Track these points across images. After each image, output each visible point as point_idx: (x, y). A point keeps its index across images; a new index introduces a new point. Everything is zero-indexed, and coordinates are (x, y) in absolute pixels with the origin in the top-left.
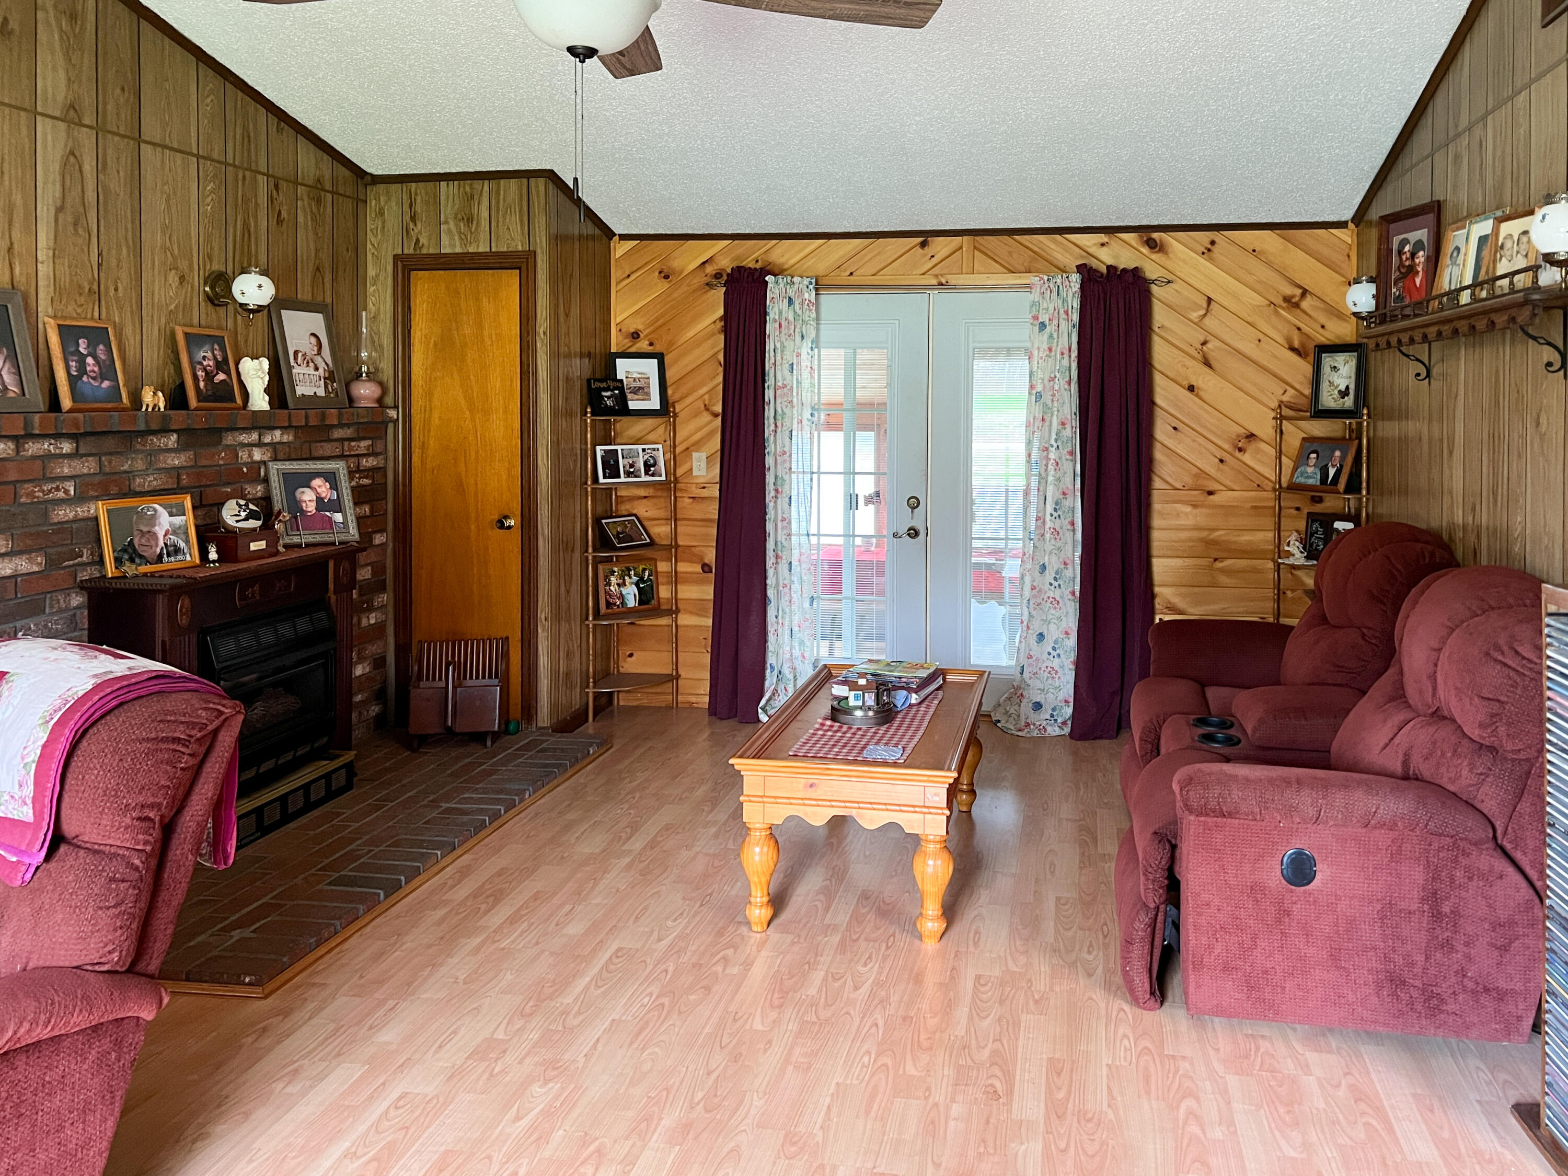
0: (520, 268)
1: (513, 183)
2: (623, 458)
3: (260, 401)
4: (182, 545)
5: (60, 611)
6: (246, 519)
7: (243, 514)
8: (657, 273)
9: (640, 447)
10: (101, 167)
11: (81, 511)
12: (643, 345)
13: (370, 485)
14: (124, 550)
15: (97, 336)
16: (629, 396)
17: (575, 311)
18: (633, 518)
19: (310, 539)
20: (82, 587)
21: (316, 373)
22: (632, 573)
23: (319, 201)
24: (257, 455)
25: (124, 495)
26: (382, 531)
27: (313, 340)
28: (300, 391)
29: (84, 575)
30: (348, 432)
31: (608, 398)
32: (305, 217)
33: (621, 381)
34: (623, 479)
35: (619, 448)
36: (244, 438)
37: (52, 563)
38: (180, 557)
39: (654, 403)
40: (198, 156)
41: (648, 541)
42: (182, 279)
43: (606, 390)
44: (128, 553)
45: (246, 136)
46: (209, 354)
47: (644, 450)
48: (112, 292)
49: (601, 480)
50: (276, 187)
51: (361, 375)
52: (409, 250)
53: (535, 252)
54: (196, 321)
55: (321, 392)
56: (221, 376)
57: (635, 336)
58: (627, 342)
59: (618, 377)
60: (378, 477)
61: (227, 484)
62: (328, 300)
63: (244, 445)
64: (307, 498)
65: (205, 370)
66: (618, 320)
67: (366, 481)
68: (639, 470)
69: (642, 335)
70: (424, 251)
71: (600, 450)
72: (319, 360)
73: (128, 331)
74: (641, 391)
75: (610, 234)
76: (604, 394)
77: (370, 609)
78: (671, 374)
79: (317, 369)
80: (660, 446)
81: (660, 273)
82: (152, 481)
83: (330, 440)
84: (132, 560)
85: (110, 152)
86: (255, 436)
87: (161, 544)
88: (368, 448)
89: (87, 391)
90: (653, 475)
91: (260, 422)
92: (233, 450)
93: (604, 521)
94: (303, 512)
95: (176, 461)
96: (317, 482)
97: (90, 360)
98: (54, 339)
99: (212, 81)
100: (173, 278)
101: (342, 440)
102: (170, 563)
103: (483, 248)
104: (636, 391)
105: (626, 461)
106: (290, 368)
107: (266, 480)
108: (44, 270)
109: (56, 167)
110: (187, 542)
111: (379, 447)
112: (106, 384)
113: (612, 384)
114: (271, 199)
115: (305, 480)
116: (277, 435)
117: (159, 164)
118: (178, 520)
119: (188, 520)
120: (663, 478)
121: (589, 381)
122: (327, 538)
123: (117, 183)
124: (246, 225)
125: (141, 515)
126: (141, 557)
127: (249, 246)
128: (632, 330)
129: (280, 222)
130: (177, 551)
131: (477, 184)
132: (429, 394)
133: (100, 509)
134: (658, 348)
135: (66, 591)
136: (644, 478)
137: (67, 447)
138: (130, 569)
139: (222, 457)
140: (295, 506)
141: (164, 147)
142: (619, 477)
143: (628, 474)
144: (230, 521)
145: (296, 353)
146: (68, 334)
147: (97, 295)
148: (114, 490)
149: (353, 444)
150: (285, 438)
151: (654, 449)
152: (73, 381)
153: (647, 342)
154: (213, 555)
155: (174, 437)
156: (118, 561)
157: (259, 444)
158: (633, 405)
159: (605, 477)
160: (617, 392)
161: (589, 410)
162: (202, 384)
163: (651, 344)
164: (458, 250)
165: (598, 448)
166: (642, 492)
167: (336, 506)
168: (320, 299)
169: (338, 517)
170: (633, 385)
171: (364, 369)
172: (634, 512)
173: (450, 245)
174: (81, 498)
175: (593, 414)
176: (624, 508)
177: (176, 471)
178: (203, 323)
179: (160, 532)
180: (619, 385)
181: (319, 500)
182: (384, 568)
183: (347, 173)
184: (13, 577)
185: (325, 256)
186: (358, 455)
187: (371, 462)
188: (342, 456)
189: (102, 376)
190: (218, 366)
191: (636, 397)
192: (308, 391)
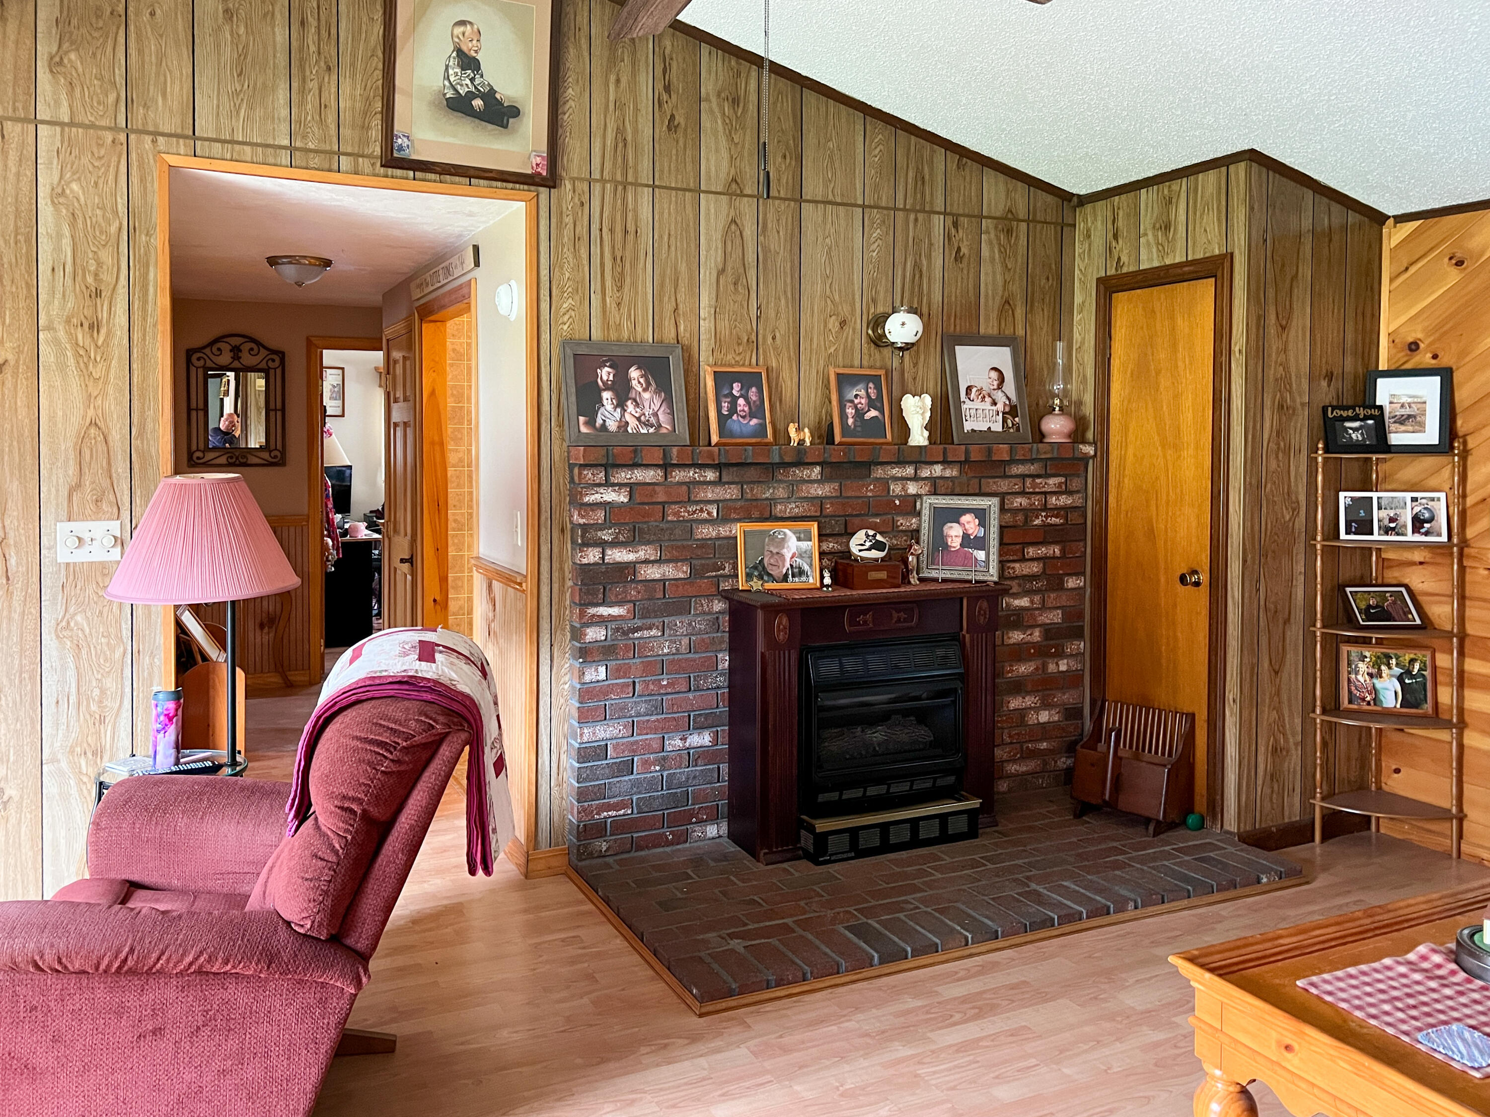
0: (1215, 276)
1: (1212, 175)
2: (1380, 508)
3: (919, 437)
4: (806, 567)
5: (704, 613)
6: (869, 549)
7: (868, 544)
8: (1446, 260)
9: (1408, 496)
10: (762, 228)
11: (724, 531)
12: (1425, 359)
13: (1062, 525)
14: (755, 568)
15: (750, 380)
16: (1393, 427)
17: (1301, 320)
18: (1403, 589)
19: (948, 575)
20: (726, 596)
21: (994, 408)
22: (1393, 662)
23: (1009, 232)
24: (912, 488)
25: (766, 520)
26: (1077, 574)
27: (994, 375)
28: (968, 426)
29: (726, 586)
30: (1032, 469)
31: (1355, 430)
32: (992, 250)
33: (1381, 408)
34: (1376, 537)
35: (1374, 495)
36: (896, 471)
37: (696, 573)
38: (804, 579)
39: (1431, 435)
40: (863, 207)
41: (1418, 622)
42: (843, 323)
43: (1355, 418)
44: (760, 570)
45: (920, 179)
46: (863, 393)
47: (1414, 500)
48: (770, 340)
49: (1343, 536)
50: (955, 225)
51: (1054, 409)
52: (1111, 272)
53: (1232, 254)
54: (857, 362)
55: (998, 427)
56: (873, 413)
57: (1414, 347)
58: (1402, 356)
59: (1378, 403)
60: (1074, 518)
61: (877, 515)
62: (1020, 332)
63: (896, 479)
64: (954, 533)
65: (856, 407)
66: (1392, 328)
67: (1054, 520)
68: (1405, 526)
69: (1422, 345)
70: (1125, 270)
71: (1344, 498)
72: (1000, 397)
73: (785, 374)
74: (1408, 420)
75: (1378, 218)
76: (1348, 424)
77: (1060, 655)
78: (1462, 396)
79: (994, 403)
80: (1442, 496)
81: (1451, 259)
82: (793, 508)
83: (1005, 476)
84: (761, 577)
85: (770, 216)
86: (910, 471)
87: (788, 565)
88: (1060, 484)
89: (736, 428)
90: (1427, 534)
91: (920, 458)
92: (885, 483)
93: (1348, 590)
94: (946, 546)
95: (818, 491)
96: (967, 518)
97: (741, 401)
98: (710, 383)
99: (880, 133)
100: (833, 324)
101: (1023, 477)
102: (794, 583)
103: (1179, 258)
104: (1402, 420)
105: (1384, 514)
106: (959, 403)
107: (919, 514)
108: (706, 325)
109: (718, 236)
110: (811, 565)
111: (1076, 484)
112: (754, 422)
113: (1361, 412)
114: (948, 237)
115: (955, 515)
116: (938, 470)
117: (820, 219)
118: (805, 545)
119: (811, 545)
120: (1444, 538)
121: (1324, 409)
122: (964, 576)
123: (777, 241)
124: (917, 266)
125: (773, 538)
126: (769, 575)
127: (920, 285)
128: (1411, 340)
129: (958, 257)
130: (801, 573)
131: (1175, 185)
132: (1125, 429)
133: (737, 529)
134: (1445, 361)
135: (710, 597)
136: (1410, 537)
137: (710, 475)
138: (756, 585)
139: (870, 490)
140: (939, 541)
141: (826, 202)
142: (1372, 534)
143: (1387, 531)
144: (854, 549)
145: (969, 389)
146: (723, 379)
147: (755, 344)
148: (756, 514)
149: (1038, 481)
150: (948, 473)
151: (1433, 499)
152: (722, 420)
153: (1429, 355)
154: (827, 581)
155: (817, 469)
156: (749, 576)
157: (916, 478)
158: (1395, 439)
159: (1348, 532)
160: (1370, 422)
161: (1320, 446)
162: (850, 421)
163: (1435, 357)
164: (1156, 264)
165: (1342, 495)
166: (1418, 556)
167: (980, 543)
168: (1008, 332)
169: (981, 555)
170: (1400, 412)
171: (1057, 401)
172: (1406, 581)
173: (1149, 260)
174: (724, 519)
175: (1327, 450)
176: (1392, 575)
177: (820, 501)
178: (865, 363)
179: (788, 556)
180: (1376, 412)
181: (966, 536)
182: (1080, 616)
183: (1049, 198)
184: (663, 581)
185: (1016, 288)
186: (1045, 493)
187: (1064, 500)
188: (1023, 493)
189: (752, 415)
190: (872, 404)
191: (1403, 428)
192: (982, 426)
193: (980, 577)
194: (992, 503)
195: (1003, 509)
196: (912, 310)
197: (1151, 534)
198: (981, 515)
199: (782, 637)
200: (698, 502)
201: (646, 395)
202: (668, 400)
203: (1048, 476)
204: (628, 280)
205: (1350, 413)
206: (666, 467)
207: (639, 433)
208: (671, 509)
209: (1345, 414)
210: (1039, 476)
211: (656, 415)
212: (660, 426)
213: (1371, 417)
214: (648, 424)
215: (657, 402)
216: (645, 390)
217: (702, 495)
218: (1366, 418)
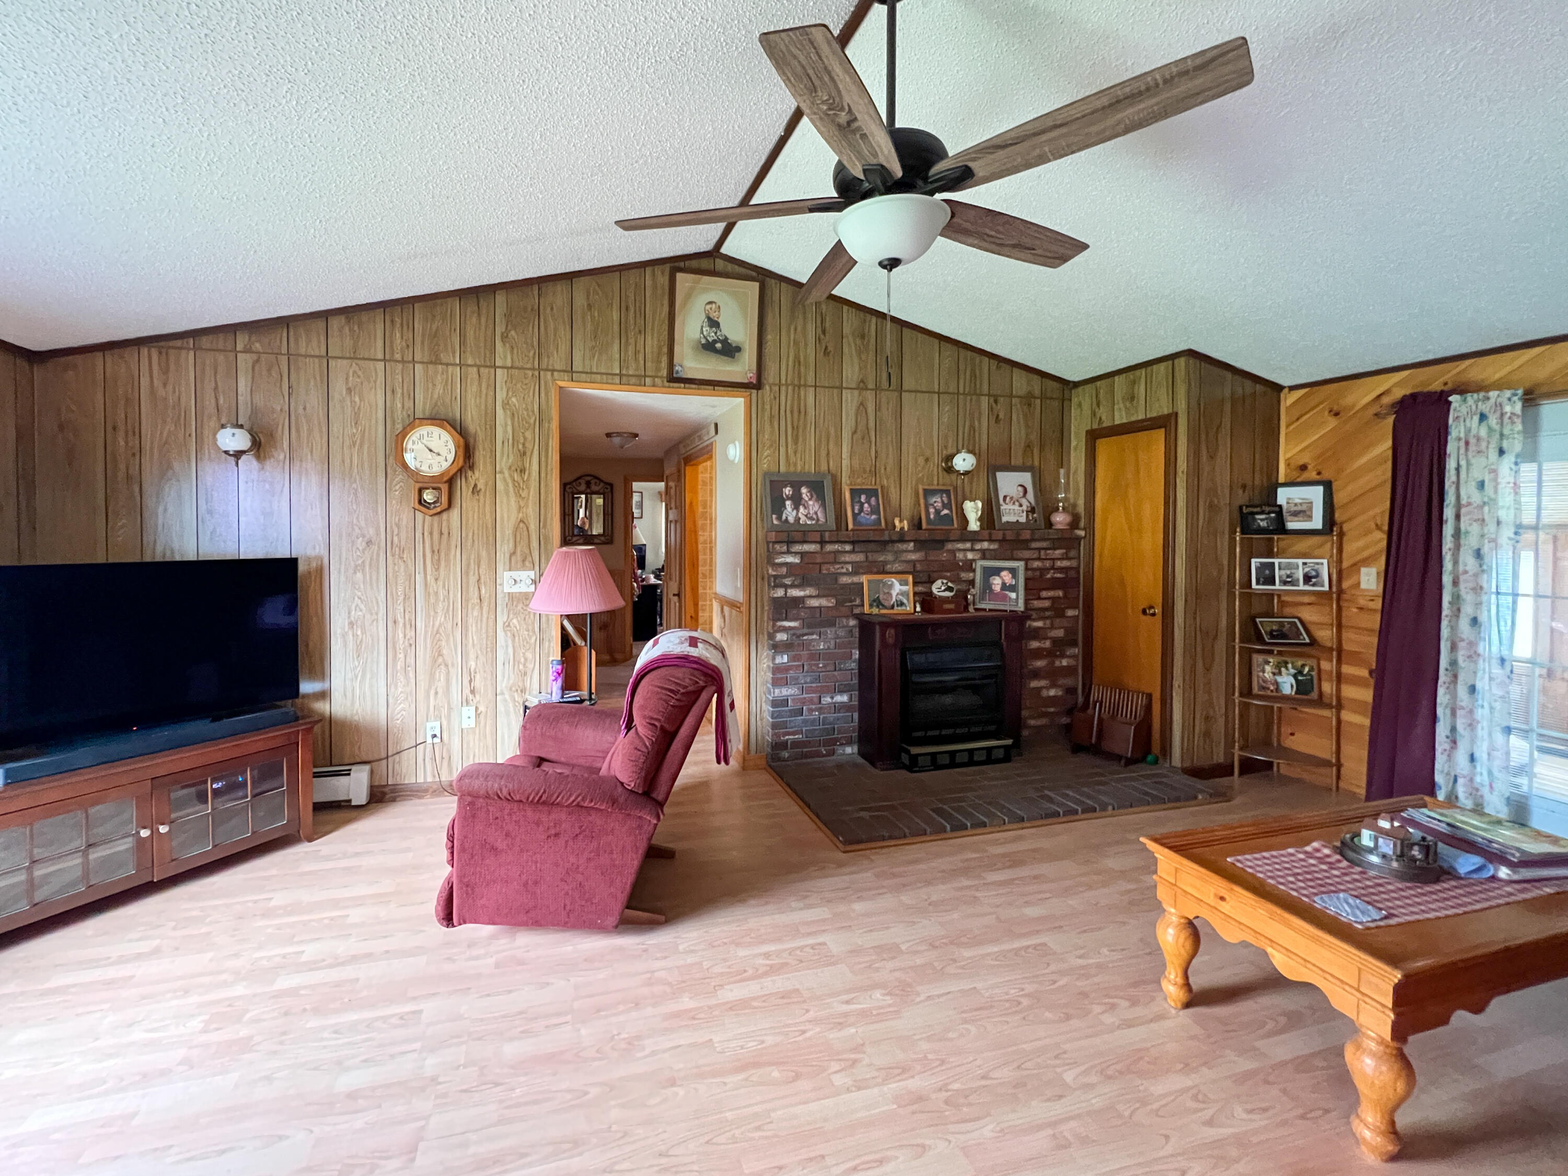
0: (1165, 427)
1: (1162, 365)
2: (1280, 569)
3: (974, 526)
4: (905, 601)
5: (843, 627)
6: (944, 591)
7: (943, 588)
8: (1326, 413)
9: (1300, 562)
10: (878, 407)
11: (856, 579)
12: (1312, 475)
13: (1064, 578)
14: (874, 601)
15: (871, 493)
16: (1289, 518)
17: (1224, 453)
18: (1296, 620)
19: (992, 607)
20: (856, 617)
21: (1021, 508)
22: (1290, 666)
23: (1030, 405)
24: (970, 556)
25: (878, 573)
26: (1076, 607)
27: (1020, 489)
28: (1005, 519)
29: (857, 611)
30: (1044, 544)
31: (1262, 520)
32: (1019, 416)
33: (1280, 506)
34: (1278, 586)
35: (1276, 561)
36: (960, 546)
37: (839, 603)
38: (904, 608)
39: (1317, 522)
40: (939, 393)
41: (1307, 641)
42: (927, 460)
43: (1262, 513)
44: (877, 602)
45: (974, 376)
46: (939, 500)
47: (1305, 564)
48: (883, 471)
49: (1254, 585)
50: (996, 401)
51: (1058, 509)
52: (1095, 426)
53: (1177, 414)
54: (935, 482)
55: (1023, 519)
56: (946, 512)
57: (1303, 468)
58: (1295, 474)
59: (1279, 502)
60: (1072, 574)
61: (947, 571)
62: (1036, 463)
63: (960, 550)
64: (996, 583)
65: (935, 508)
66: (1289, 455)
67: (1059, 575)
68: (1298, 580)
69: (1310, 467)
70: (1104, 425)
71: (1255, 562)
72: (1024, 501)
73: (892, 489)
74: (1300, 514)
75: (1278, 388)
76: (1258, 517)
77: (1063, 656)
78: (1340, 498)
79: (1021, 505)
80: (1325, 561)
81: (1330, 411)
82: (897, 567)
84: (878, 606)
85: (883, 400)
86: (968, 545)
87: (894, 600)
88: (1063, 554)
89: (863, 520)
90: (1314, 585)
91: (974, 538)
92: (953, 552)
93: (1258, 620)
94: (991, 590)
95: (913, 557)
96: (1004, 573)
97: (866, 505)
98: (847, 495)
99: (950, 350)
100: (921, 460)
101: (1039, 549)
102: (897, 610)
103: (1141, 416)
104: (1296, 514)
105: (1283, 572)
106: (999, 505)
107: (974, 571)
108: (845, 463)
109: (852, 413)
110: (908, 600)
111: (1073, 553)
112: (874, 517)
113: (1267, 509)
114: (991, 409)
115: (997, 571)
116: (985, 545)
117: (914, 402)
118: (905, 588)
119: (908, 588)
120: (1326, 588)
121: (1241, 508)
122: (1002, 608)
123: (887, 414)
124: (972, 427)
125: (885, 584)
126: (883, 605)
127: (974, 437)
128: (1301, 463)
129: (998, 421)
130: (902, 604)
131: (1138, 372)
132: (1105, 520)
133: (864, 579)
134: (1326, 475)
135: (847, 617)
136: (1302, 587)
137: (848, 547)
138: (875, 611)
139: (944, 556)
140: (987, 586)
141: (917, 391)
142: (1274, 584)
143: (1285, 583)
144: (935, 591)
145: (1005, 497)
146: (855, 493)
147: (875, 472)
148: (875, 570)
149: (1048, 552)
150: (992, 547)
151: (1317, 564)
152: (855, 516)
153: (1315, 473)
154: (918, 609)
155: (912, 544)
156: (871, 606)
157: (972, 550)
158: (1292, 525)
159: (1258, 583)
160: (1273, 515)
161: (1238, 530)
162: (932, 516)
163: (1319, 473)
164: (1124, 421)
165: (1253, 561)
166: (1306, 599)
167: (1013, 588)
168: (1029, 463)
169: (1013, 595)
170: (1293, 509)
171: (1061, 504)
172: (1299, 615)
173: (1120, 418)
174: (855, 573)
175: (1242, 532)
176: (1288, 611)
177: (914, 563)
178: (941, 482)
179: (894, 593)
180: (1277, 509)
181: (1004, 584)
182: (1076, 633)
183: (1054, 384)
184: (820, 608)
185: (1034, 437)
186: (1053, 559)
187: (1065, 563)
188: (1039, 559)
189: (872, 513)
190: (944, 506)
191: (1296, 519)
192: (1013, 519)
193: (1013, 609)
194: (1020, 565)
195: (1027, 569)
196: (969, 452)
197: (1122, 583)
198: (1013, 571)
199: (891, 641)
200: (840, 563)
201: (811, 503)
202: (823, 505)
203: (1055, 549)
204: (801, 439)
205: (1258, 509)
206: (822, 542)
207: (806, 524)
208: (824, 567)
209: (1255, 510)
210: (1049, 549)
211: (816, 513)
212: (818, 520)
213: (1273, 512)
214: (811, 519)
215: (817, 507)
216: (810, 499)
217: (843, 559)
218: (1269, 513)
